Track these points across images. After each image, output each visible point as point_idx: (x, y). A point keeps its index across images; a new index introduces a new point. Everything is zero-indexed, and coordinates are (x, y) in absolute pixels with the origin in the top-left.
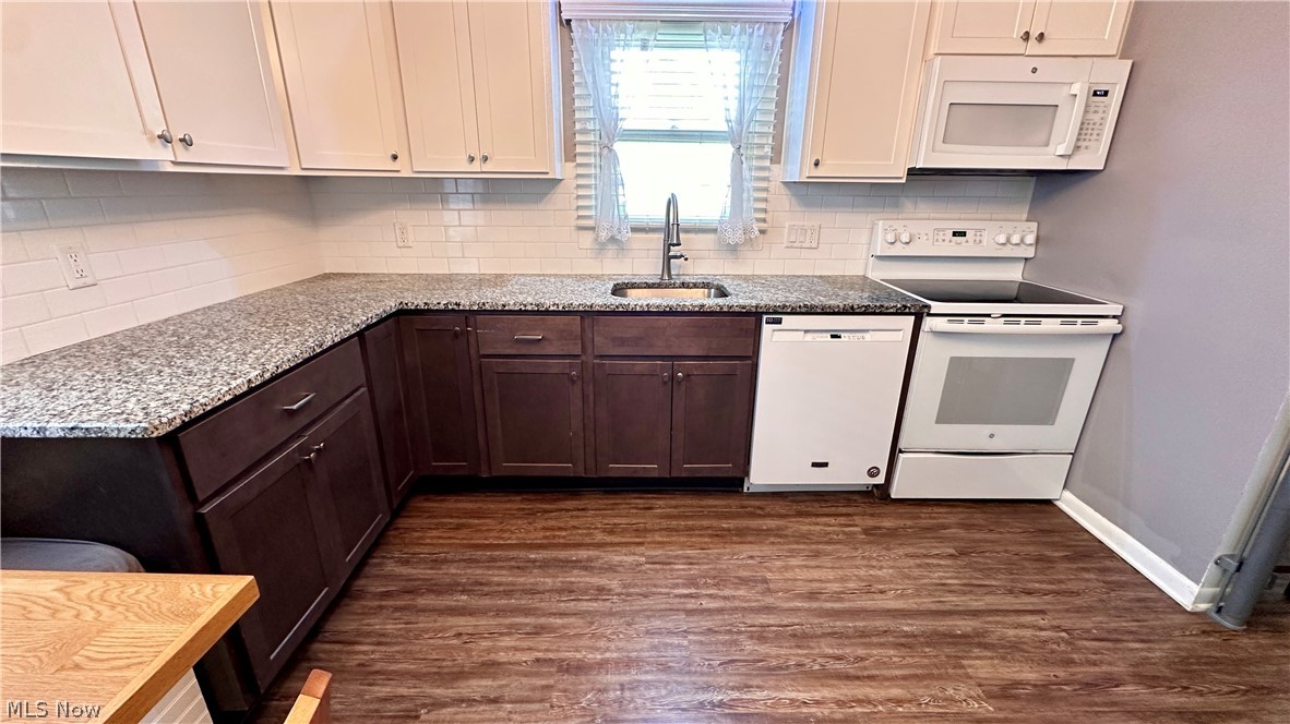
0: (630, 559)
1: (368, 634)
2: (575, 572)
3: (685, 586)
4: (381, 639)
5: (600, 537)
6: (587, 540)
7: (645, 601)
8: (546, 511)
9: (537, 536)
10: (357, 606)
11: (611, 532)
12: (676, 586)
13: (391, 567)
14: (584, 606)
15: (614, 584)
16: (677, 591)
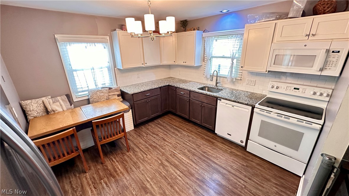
0: (185, 134)
1: (151, 126)
2: (177, 131)
3: (188, 141)
4: (152, 127)
5: (185, 129)
6: (183, 129)
7: (180, 139)
8: (182, 123)
9: (177, 125)
10: (153, 123)
11: (187, 129)
12: (187, 140)
13: (159, 121)
14: (173, 135)
15: (179, 135)
16: (186, 140)
